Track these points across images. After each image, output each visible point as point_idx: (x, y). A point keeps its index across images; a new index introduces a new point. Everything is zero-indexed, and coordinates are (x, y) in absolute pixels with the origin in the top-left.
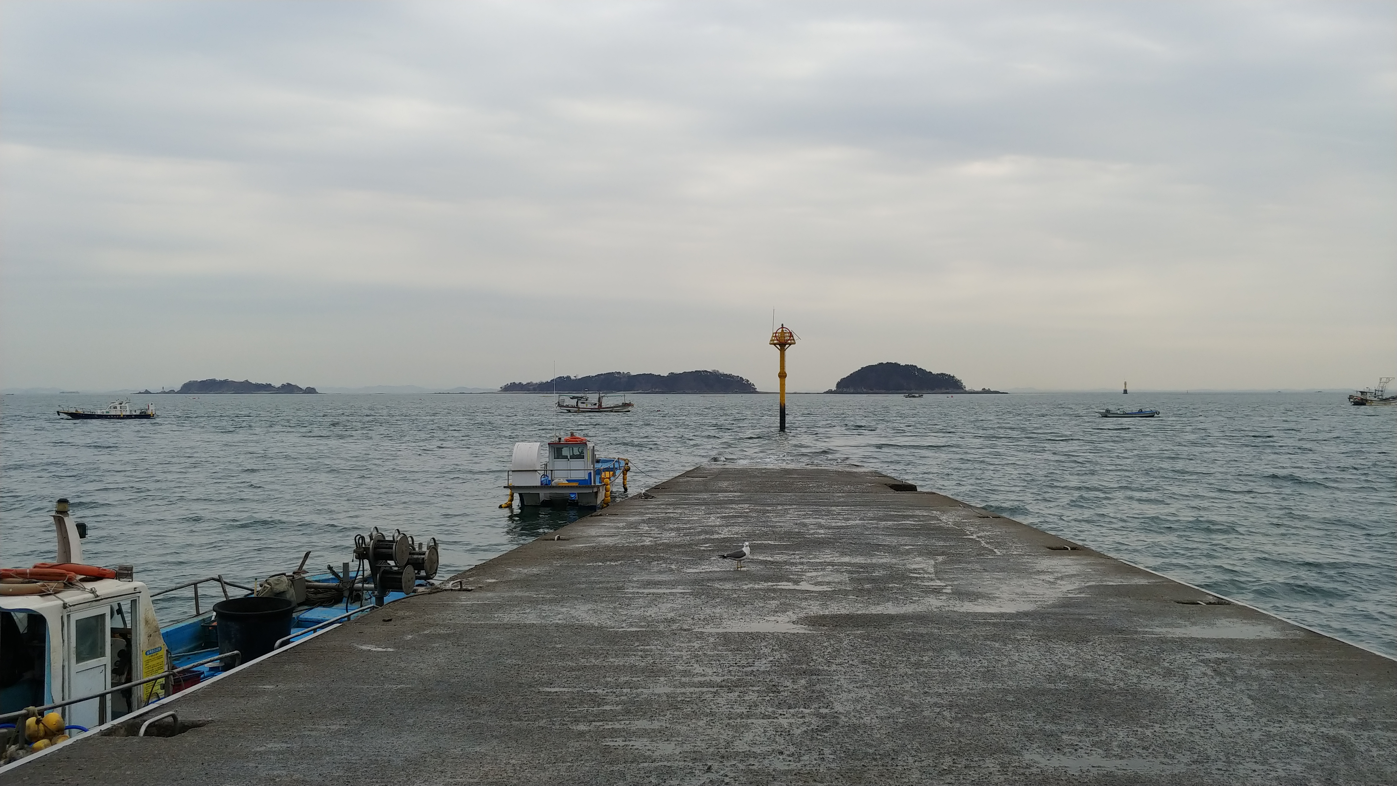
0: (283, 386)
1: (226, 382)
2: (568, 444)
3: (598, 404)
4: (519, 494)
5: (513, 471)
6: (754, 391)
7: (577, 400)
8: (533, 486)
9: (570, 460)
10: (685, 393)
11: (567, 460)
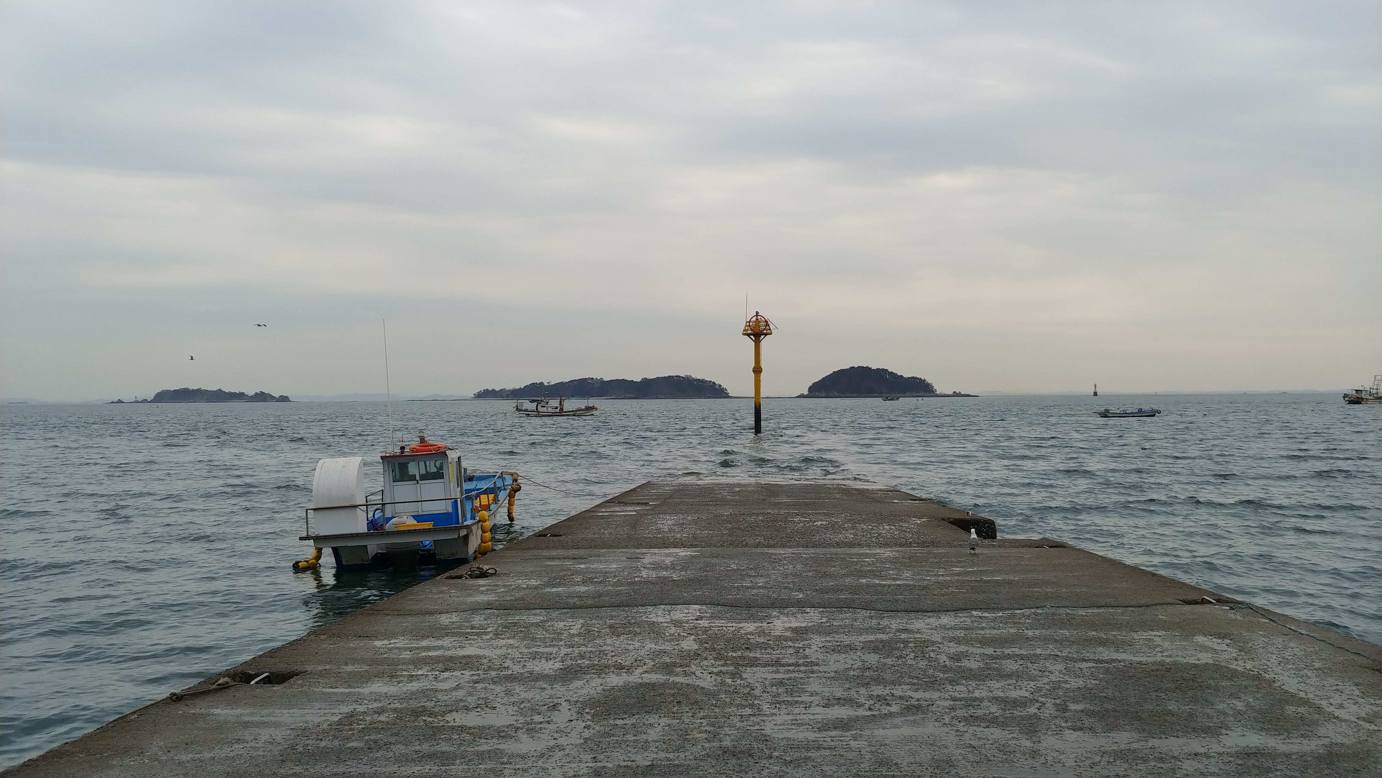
0: (256, 394)
1: (199, 391)
2: (417, 455)
3: (559, 408)
4: (332, 548)
5: (314, 509)
6: (727, 396)
7: (536, 403)
8: (352, 534)
9: (420, 482)
10: (657, 398)
11: (415, 482)
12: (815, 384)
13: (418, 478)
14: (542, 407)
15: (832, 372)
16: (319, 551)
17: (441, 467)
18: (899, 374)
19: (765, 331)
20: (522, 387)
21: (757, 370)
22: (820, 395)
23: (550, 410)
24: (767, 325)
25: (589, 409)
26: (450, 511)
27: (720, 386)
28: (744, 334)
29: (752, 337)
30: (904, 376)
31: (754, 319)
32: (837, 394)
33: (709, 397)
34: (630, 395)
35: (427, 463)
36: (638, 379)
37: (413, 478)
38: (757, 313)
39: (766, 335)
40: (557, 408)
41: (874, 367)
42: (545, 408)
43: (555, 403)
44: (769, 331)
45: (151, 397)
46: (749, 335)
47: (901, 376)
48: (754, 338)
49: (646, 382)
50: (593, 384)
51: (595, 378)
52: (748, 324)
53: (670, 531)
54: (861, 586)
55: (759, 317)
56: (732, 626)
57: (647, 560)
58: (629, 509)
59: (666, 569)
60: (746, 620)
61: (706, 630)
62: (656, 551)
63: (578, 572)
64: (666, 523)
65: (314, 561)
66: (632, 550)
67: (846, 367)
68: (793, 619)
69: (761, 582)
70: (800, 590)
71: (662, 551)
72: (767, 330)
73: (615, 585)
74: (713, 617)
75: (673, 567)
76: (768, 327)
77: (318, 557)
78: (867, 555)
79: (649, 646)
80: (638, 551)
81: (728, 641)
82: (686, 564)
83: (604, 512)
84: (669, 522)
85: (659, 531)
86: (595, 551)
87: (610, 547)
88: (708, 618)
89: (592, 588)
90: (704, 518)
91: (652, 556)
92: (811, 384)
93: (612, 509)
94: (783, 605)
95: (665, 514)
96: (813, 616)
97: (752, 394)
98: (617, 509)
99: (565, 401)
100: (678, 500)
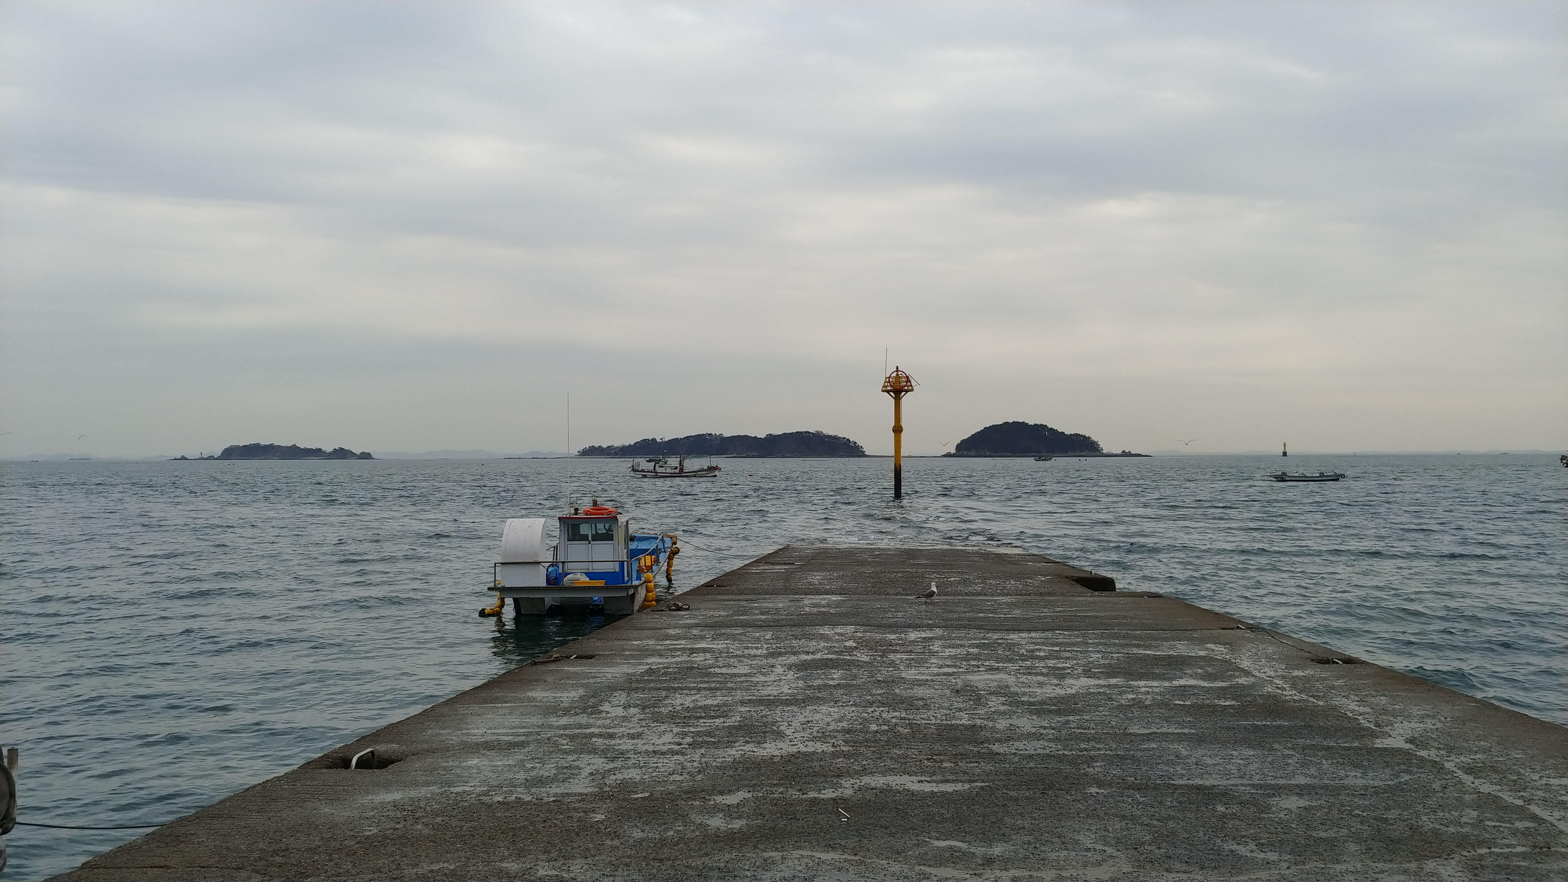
0: (335, 451)
1: (271, 446)
2: (588, 518)
3: (678, 469)
4: (514, 599)
5: (502, 564)
6: (862, 455)
7: (654, 463)
8: (534, 587)
9: (592, 543)
10: (784, 457)
11: (587, 542)
12: (963, 442)
13: (590, 539)
14: (660, 467)
15: (983, 428)
16: (502, 600)
17: (610, 529)
18: (1060, 431)
19: (906, 388)
20: (632, 444)
21: (898, 430)
22: (969, 453)
23: (669, 470)
24: (908, 381)
25: (712, 469)
26: (618, 570)
27: (855, 443)
28: (883, 391)
29: (892, 394)
30: (1066, 433)
31: (894, 375)
32: (988, 453)
33: (842, 456)
34: (753, 454)
35: (598, 525)
36: (762, 435)
37: (585, 538)
38: (897, 367)
39: (907, 391)
40: (676, 468)
41: (1031, 423)
42: (663, 469)
43: (673, 462)
44: (910, 388)
45: (218, 453)
46: (888, 392)
47: (1063, 433)
48: (893, 395)
49: (771, 438)
50: (711, 440)
51: (713, 434)
52: (887, 380)
53: (820, 584)
54: (978, 618)
55: (899, 373)
56: (878, 636)
57: (806, 602)
58: (777, 567)
59: (824, 607)
60: (890, 633)
61: (860, 638)
62: (812, 597)
63: (756, 608)
64: (816, 578)
65: (498, 609)
66: (792, 596)
67: (999, 422)
68: (923, 633)
69: (900, 614)
70: (930, 619)
71: (817, 597)
72: (908, 386)
73: (785, 615)
74: (864, 631)
75: (829, 605)
76: (909, 384)
77: (502, 605)
78: (988, 601)
79: (823, 644)
80: (797, 597)
81: (877, 642)
82: (838, 605)
83: (754, 570)
84: (818, 577)
85: (810, 584)
86: (760, 597)
87: (772, 594)
88: (861, 632)
89: (769, 617)
90: (849, 574)
91: (808, 600)
92: (959, 442)
93: (761, 568)
94: (916, 627)
95: (813, 571)
96: (939, 632)
97: (892, 452)
98: (767, 567)
99: (686, 461)
100: (821, 561)
